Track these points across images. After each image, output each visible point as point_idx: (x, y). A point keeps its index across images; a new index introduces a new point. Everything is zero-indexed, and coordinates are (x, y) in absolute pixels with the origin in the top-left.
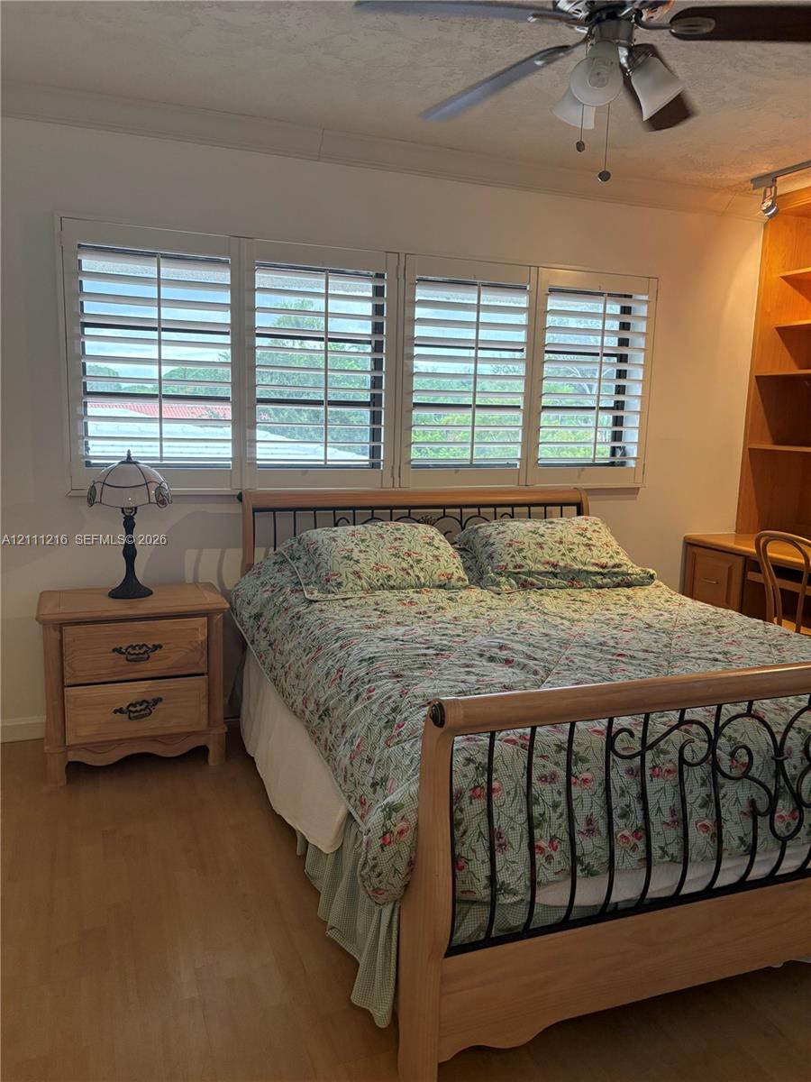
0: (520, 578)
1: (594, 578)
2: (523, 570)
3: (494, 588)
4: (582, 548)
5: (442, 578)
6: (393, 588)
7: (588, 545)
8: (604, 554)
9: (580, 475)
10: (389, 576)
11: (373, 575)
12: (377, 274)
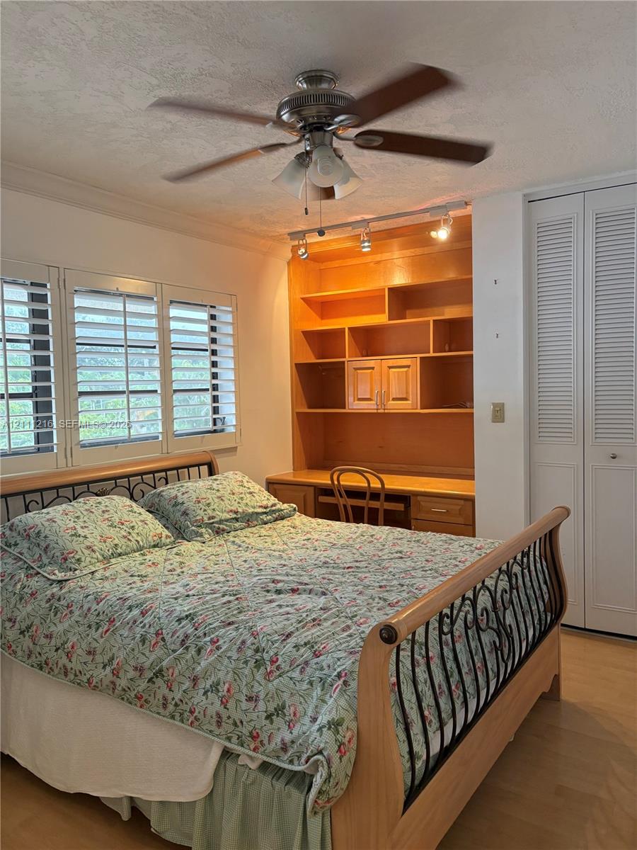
0: (214, 527)
1: (261, 517)
2: (215, 520)
3: (199, 539)
4: (248, 496)
5: (155, 538)
6: (120, 555)
7: (251, 493)
8: (263, 498)
9: (202, 442)
10: (116, 545)
11: (103, 546)
12: (32, 283)
